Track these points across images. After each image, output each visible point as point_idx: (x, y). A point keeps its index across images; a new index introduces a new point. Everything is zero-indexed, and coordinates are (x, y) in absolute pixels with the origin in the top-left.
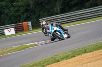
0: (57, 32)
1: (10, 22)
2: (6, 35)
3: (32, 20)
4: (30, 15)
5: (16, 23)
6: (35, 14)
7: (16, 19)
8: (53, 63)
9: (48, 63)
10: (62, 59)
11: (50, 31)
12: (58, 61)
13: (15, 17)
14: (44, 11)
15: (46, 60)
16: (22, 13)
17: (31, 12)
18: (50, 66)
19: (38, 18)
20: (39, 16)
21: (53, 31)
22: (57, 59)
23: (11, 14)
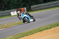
0: (26, 18)
1: (14, 8)
2: (12, 15)
3: (27, 7)
4: (26, 4)
5: (18, 8)
6: (28, 3)
7: (17, 6)
8: (39, 32)
9: (36, 31)
10: (44, 29)
11: (22, 17)
12: (42, 31)
13: (17, 5)
14: (34, 2)
15: (34, 30)
16: (21, 2)
17: (26, 2)
18: (37, 33)
19: (30, 6)
20: (31, 4)
21: (23, 17)
22: (41, 29)
23: (15, 3)
